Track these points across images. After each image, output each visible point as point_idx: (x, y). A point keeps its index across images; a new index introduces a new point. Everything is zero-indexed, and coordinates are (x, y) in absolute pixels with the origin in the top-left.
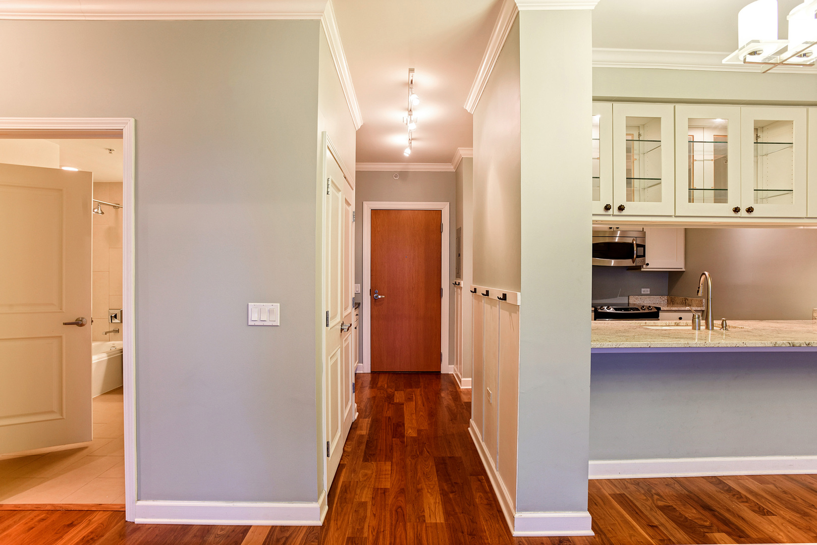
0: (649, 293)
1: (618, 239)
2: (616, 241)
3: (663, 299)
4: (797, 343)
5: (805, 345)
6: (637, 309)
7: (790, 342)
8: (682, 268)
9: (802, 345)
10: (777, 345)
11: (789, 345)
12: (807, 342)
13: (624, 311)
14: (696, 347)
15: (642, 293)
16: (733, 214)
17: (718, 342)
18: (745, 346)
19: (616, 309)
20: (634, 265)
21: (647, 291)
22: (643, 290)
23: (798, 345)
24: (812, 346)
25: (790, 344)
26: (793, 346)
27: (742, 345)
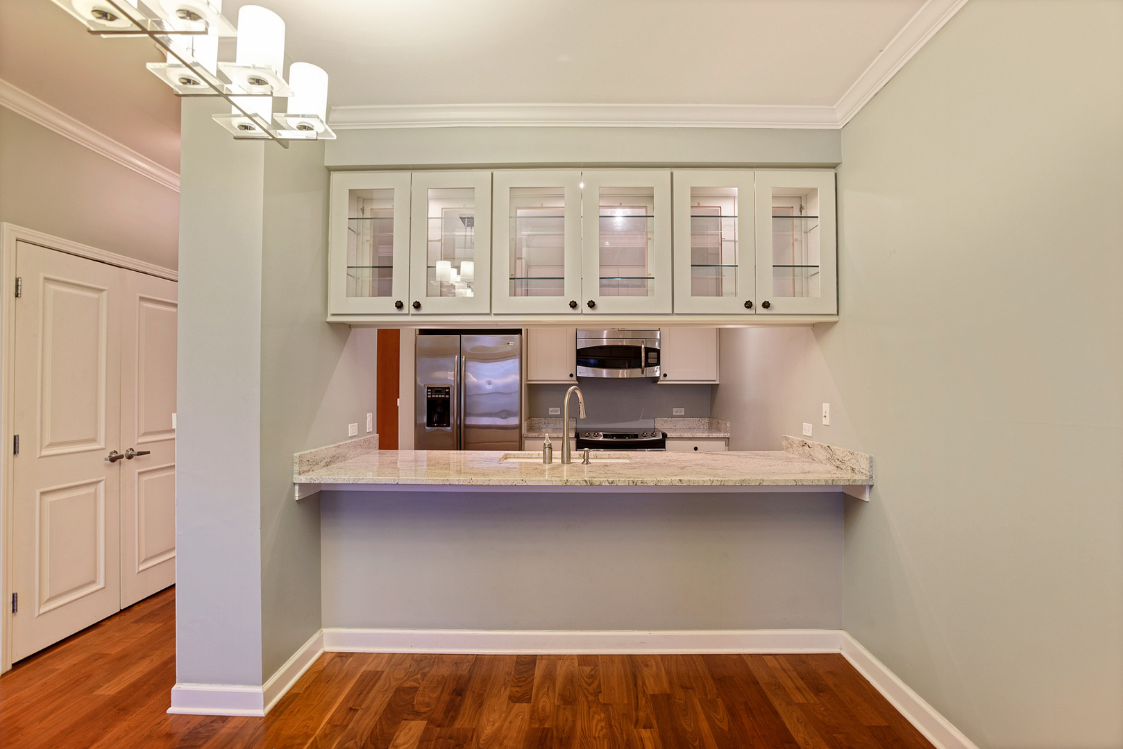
0: (683, 414)
1: (607, 342)
2: (605, 344)
3: (703, 422)
4: (596, 481)
5: (607, 484)
6: (636, 436)
7: (587, 479)
8: (715, 381)
9: (603, 484)
10: (569, 484)
11: (585, 484)
12: (611, 480)
13: (617, 438)
14: (459, 485)
15: (674, 414)
16: (571, 310)
17: (488, 479)
18: (525, 484)
19: (605, 436)
20: (644, 376)
21: (682, 411)
22: (675, 409)
23: (598, 483)
24: (617, 485)
25: (586, 481)
26: (591, 485)
27: (521, 483)
